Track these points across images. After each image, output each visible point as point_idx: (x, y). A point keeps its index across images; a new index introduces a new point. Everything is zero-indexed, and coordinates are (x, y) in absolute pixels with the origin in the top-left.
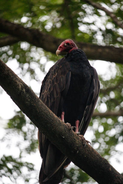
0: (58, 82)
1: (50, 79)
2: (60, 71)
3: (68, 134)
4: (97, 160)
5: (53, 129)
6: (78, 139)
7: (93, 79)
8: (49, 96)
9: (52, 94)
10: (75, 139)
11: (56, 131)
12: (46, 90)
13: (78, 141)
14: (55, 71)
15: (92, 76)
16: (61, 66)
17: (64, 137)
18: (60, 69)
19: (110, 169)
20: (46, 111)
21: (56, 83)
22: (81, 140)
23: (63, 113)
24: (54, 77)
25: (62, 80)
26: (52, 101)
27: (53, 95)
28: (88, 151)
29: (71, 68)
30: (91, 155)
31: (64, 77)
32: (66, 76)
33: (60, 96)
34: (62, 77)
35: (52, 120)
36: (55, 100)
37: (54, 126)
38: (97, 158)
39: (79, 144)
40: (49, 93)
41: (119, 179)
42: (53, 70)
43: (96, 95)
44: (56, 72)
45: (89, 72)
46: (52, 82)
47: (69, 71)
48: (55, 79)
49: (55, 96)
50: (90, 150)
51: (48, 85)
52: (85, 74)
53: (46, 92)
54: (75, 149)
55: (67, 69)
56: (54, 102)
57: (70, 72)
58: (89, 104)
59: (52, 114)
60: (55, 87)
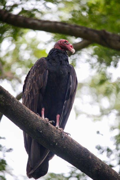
0: (37, 81)
1: (30, 78)
2: (38, 70)
3: (46, 129)
4: (77, 150)
5: (30, 126)
6: (57, 132)
7: (70, 76)
8: (29, 94)
9: (31, 92)
10: (53, 133)
11: (33, 127)
12: (27, 89)
13: (57, 134)
14: (34, 70)
15: (69, 73)
16: (39, 66)
17: (41, 132)
18: (38, 68)
19: (90, 157)
20: (22, 109)
21: (34, 82)
22: (59, 133)
23: (43, 109)
24: (33, 76)
25: (39, 78)
26: (32, 98)
27: (33, 93)
28: (67, 142)
29: (48, 67)
30: (70, 145)
31: (42, 75)
32: (43, 75)
33: (39, 93)
34: (40, 75)
35: (28, 117)
36: (35, 97)
37: (31, 123)
38: (77, 148)
39: (57, 137)
40: (29, 91)
41: (99, 165)
42: (32, 70)
43: (74, 90)
44: (34, 72)
45: (66, 69)
46: (31, 81)
47: (46, 69)
48: (34, 78)
49: (35, 94)
50: (69, 141)
51: (28, 84)
52: (61, 71)
53: (27, 91)
54: (53, 142)
55: (45, 68)
56: (33, 100)
57: (48, 71)
58: (67, 99)
59: (28, 111)
60: (34, 85)
